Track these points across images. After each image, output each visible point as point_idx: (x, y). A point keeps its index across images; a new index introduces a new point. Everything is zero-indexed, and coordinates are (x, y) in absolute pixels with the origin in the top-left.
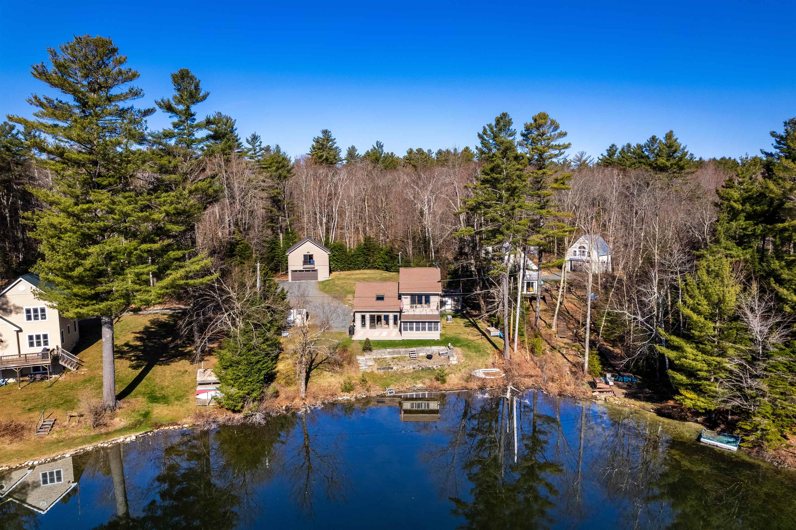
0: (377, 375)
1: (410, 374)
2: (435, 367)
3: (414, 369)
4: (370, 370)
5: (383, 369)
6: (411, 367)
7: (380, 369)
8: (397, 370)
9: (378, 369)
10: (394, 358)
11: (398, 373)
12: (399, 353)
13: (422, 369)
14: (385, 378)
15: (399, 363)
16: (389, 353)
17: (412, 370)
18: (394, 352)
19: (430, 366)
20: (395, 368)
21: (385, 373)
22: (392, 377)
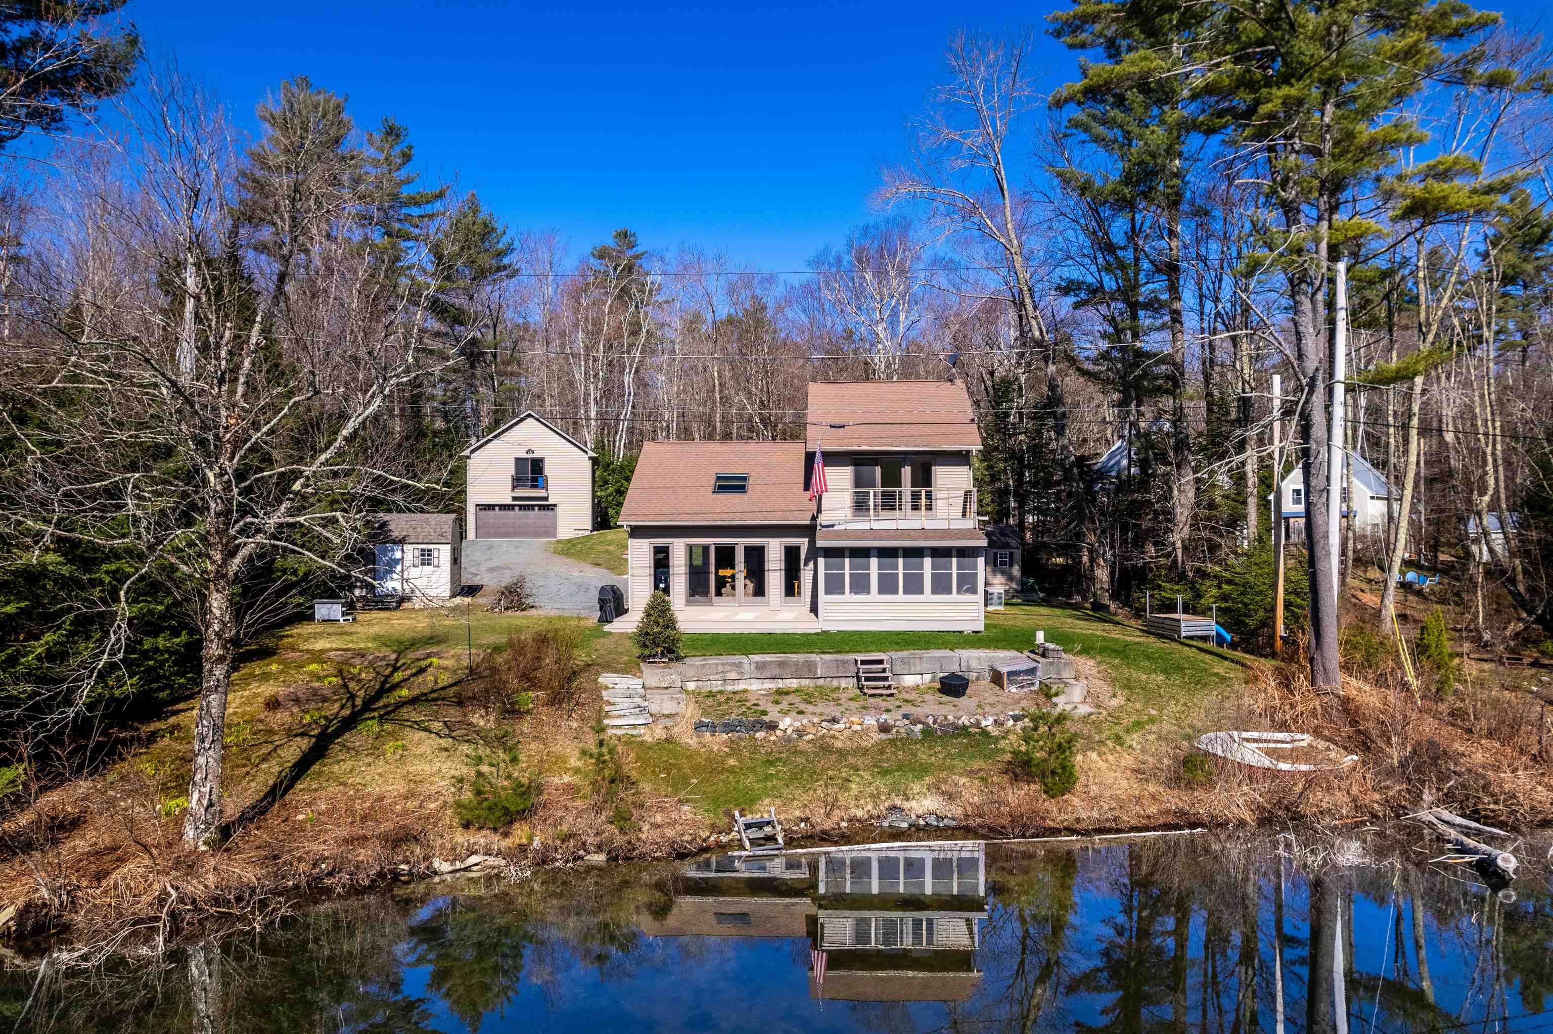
0: (691, 756)
1: (865, 752)
2: (988, 723)
3: (884, 728)
4: (660, 733)
5: (728, 728)
6: (870, 721)
7: (712, 728)
8: (800, 733)
9: (699, 726)
10: (780, 692)
11: (802, 746)
12: (809, 671)
13: (928, 733)
14: (731, 770)
15: (810, 708)
16: (760, 666)
17: (877, 737)
18: (781, 664)
19: (965, 720)
20: (786, 723)
21: (734, 748)
22: (771, 763)
